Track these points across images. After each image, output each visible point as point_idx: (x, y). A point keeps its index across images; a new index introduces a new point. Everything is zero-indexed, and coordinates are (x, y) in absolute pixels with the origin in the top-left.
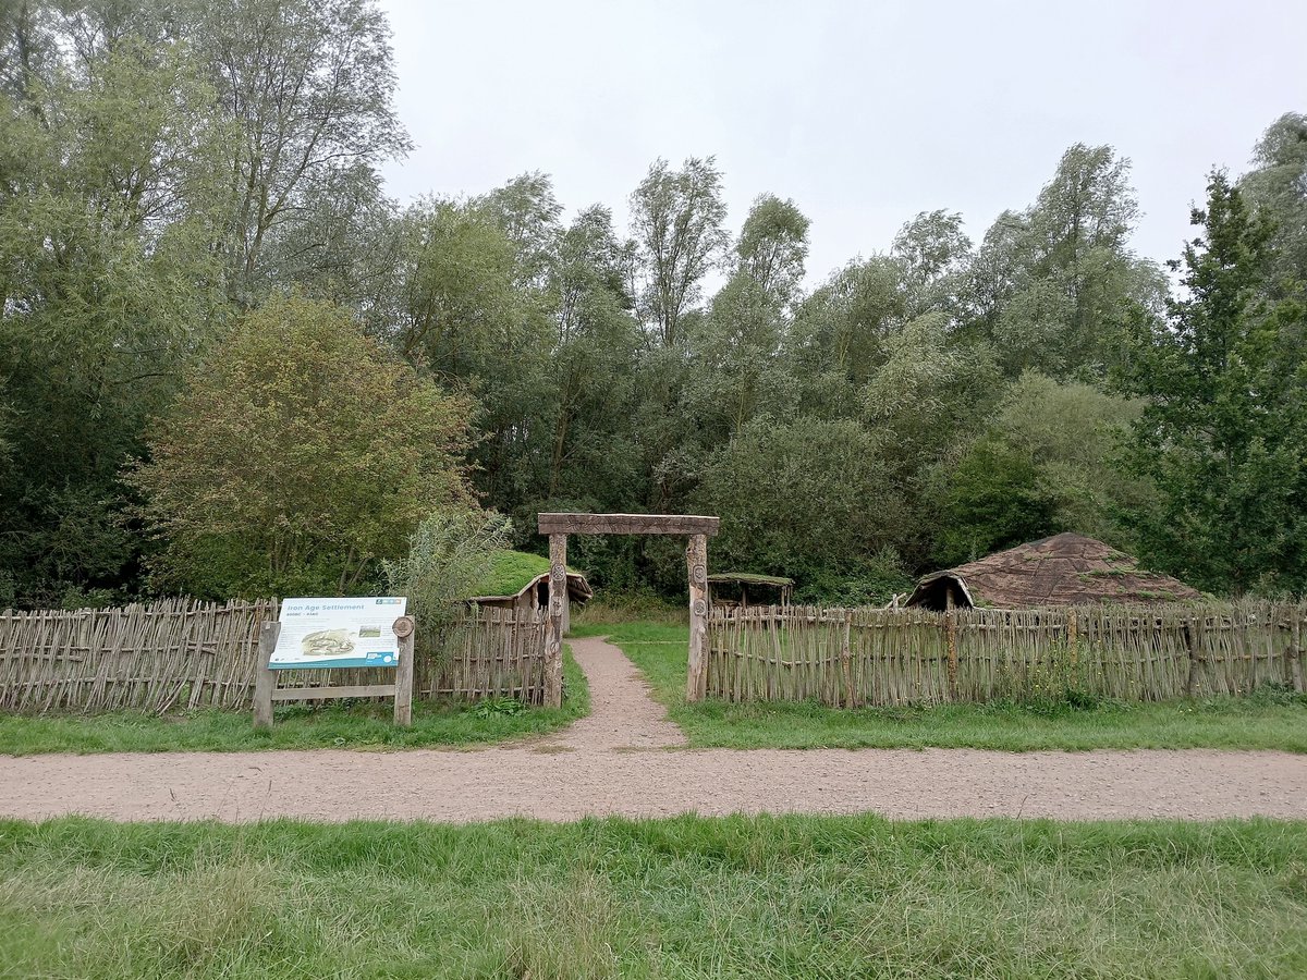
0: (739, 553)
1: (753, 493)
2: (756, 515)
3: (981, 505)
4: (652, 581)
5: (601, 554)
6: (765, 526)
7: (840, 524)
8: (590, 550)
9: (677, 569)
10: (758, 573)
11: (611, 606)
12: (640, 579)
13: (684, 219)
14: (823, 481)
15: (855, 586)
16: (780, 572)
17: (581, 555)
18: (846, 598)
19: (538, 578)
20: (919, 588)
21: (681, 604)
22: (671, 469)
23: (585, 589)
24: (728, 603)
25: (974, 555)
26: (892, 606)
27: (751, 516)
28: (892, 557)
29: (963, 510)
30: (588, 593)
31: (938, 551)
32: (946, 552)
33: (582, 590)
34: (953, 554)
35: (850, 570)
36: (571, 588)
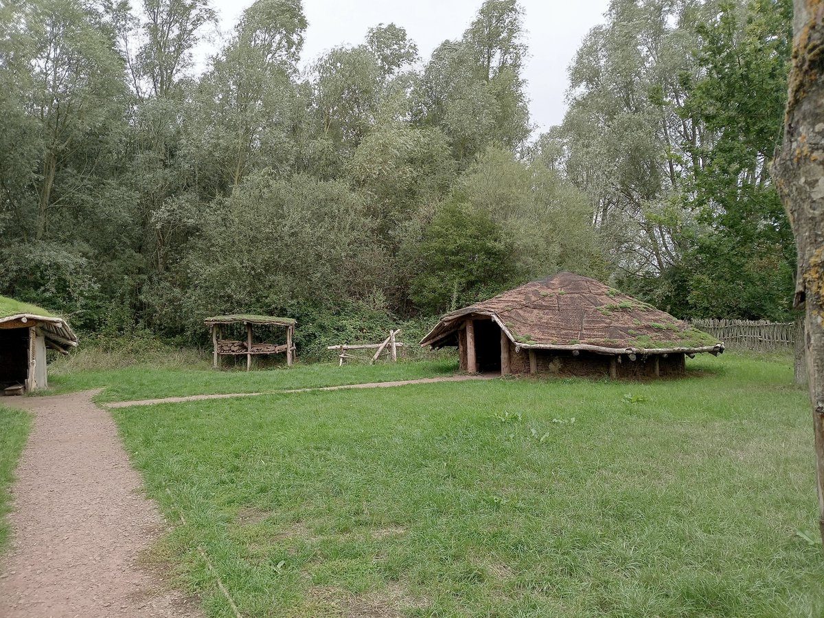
0: (240, 296)
1: (254, 240)
2: (260, 261)
3: (453, 254)
4: (149, 324)
5: (94, 298)
6: (267, 271)
7: (335, 270)
8: (81, 294)
9: (176, 312)
10: (260, 314)
11: (106, 350)
12: (137, 322)
14: (320, 232)
15: (349, 324)
16: (283, 313)
17: (71, 299)
18: (342, 335)
20: (441, 325)
21: (181, 346)
22: (170, 215)
23: (68, 336)
24: (233, 344)
25: (455, 295)
26: (390, 341)
27: (254, 262)
28: (380, 298)
29: (439, 258)
30: (72, 340)
31: (415, 293)
32: (425, 293)
33: (64, 337)
34: (431, 296)
35: (343, 310)
36: (48, 335)
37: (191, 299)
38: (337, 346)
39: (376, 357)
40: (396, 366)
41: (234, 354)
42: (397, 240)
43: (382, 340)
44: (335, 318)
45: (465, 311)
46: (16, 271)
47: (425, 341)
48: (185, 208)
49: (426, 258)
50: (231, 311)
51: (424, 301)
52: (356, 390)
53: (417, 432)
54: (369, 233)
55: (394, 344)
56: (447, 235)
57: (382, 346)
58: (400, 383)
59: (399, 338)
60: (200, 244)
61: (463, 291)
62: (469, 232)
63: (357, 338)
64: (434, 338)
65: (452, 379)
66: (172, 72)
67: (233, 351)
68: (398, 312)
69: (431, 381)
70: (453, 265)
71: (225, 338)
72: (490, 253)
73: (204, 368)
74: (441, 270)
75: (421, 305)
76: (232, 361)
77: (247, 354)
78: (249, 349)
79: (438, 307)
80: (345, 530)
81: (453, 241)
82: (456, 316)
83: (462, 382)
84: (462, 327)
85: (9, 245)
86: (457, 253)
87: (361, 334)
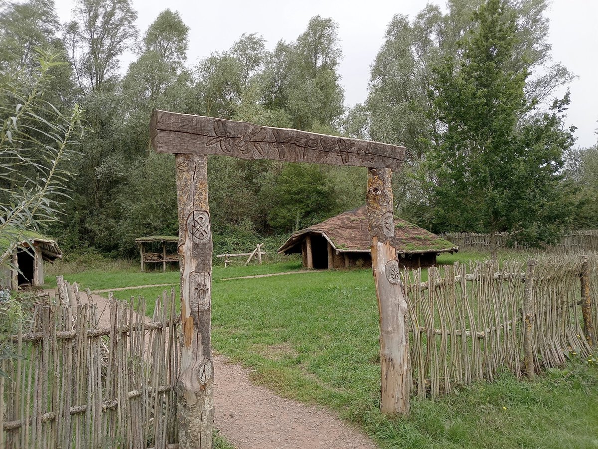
0: (156, 223)
2: (169, 200)
3: (296, 194)
4: (93, 244)
7: (220, 205)
9: (111, 235)
10: (170, 235)
12: (84, 243)
13: (109, 15)
15: (229, 240)
18: (225, 248)
20: (291, 239)
21: (115, 258)
22: (107, 170)
23: (56, 251)
24: (154, 255)
25: (298, 220)
26: (257, 251)
27: (164, 201)
28: (249, 223)
29: (287, 197)
30: (59, 254)
31: (272, 219)
32: (278, 219)
33: (54, 252)
34: (283, 221)
35: (225, 231)
36: (44, 251)
37: (123, 227)
38: (222, 255)
39: (248, 261)
40: (262, 267)
41: (154, 262)
42: (259, 185)
43: (251, 251)
44: (220, 237)
45: (304, 231)
47: (281, 250)
48: (114, 164)
49: (278, 197)
50: (150, 234)
51: (278, 225)
52: (242, 279)
54: (240, 181)
55: (260, 252)
56: (292, 182)
57: (252, 254)
58: (267, 275)
59: (262, 249)
60: (126, 189)
61: (302, 218)
62: (306, 180)
63: (235, 249)
64: (286, 248)
65: (299, 272)
66: (103, 72)
67: (154, 260)
68: (260, 232)
69: (286, 274)
70: (296, 201)
71: (146, 252)
72: (319, 193)
73: (134, 272)
74: (288, 204)
75: (276, 228)
76: (152, 267)
77: (163, 262)
78: (165, 258)
79: (287, 228)
81: (296, 186)
82: (300, 234)
83: (305, 274)
84: (304, 241)
86: (298, 193)
87: (237, 247)
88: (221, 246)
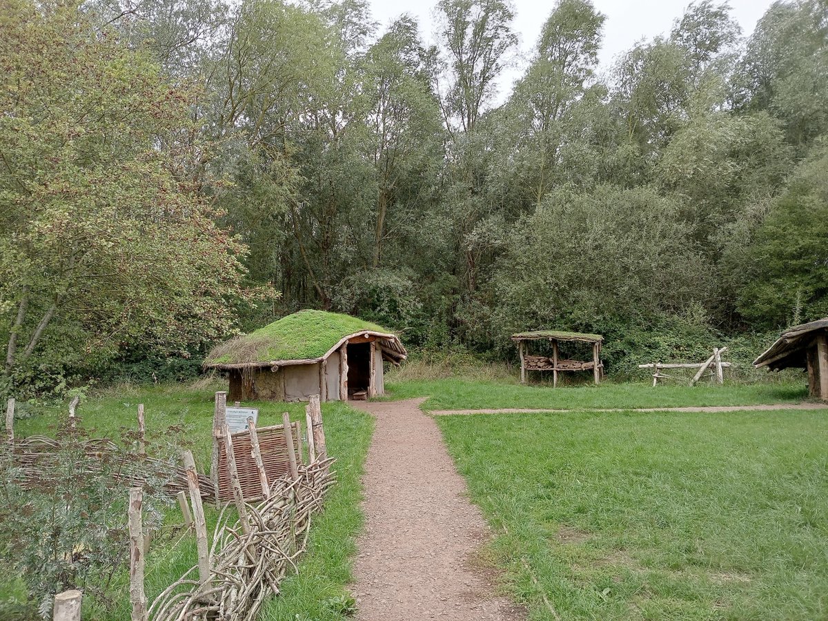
0: (545, 312)
1: (557, 257)
2: (563, 276)
3: (793, 257)
4: (463, 340)
5: (418, 317)
6: (571, 286)
7: (644, 282)
8: (408, 313)
9: (486, 329)
10: (565, 330)
11: (428, 363)
12: (453, 338)
13: (481, 26)
14: (626, 243)
15: (663, 340)
16: (588, 328)
17: (400, 318)
18: (655, 353)
19: (345, 339)
20: (781, 342)
21: (491, 360)
22: (480, 238)
23: (399, 350)
24: (539, 359)
25: (799, 307)
26: (714, 360)
27: (557, 278)
28: (699, 312)
29: (776, 263)
30: (402, 353)
31: (744, 305)
32: (758, 305)
33: (396, 351)
34: (766, 308)
35: (655, 325)
36: (384, 349)
37: (498, 316)
38: (649, 365)
39: (697, 377)
40: (722, 389)
41: (540, 369)
42: (719, 245)
43: (704, 359)
44: (646, 334)
45: (813, 325)
46: (359, 295)
47: (761, 360)
48: (491, 229)
49: (757, 264)
50: (536, 328)
51: (756, 314)
52: (675, 414)
53: (757, 467)
54: (683, 240)
55: (720, 363)
56: (785, 236)
57: (704, 366)
58: (730, 409)
59: (725, 357)
60: (506, 263)
61: (808, 302)
62: (815, 230)
63: (673, 356)
64: (771, 358)
65: (799, 407)
66: (477, 104)
67: (539, 367)
68: (722, 327)
69: (770, 408)
70: (794, 271)
71: (531, 353)
73: (512, 383)
74: (778, 277)
75: (752, 319)
76: (539, 377)
77: (553, 371)
78: (555, 365)
79: (776, 319)
80: (676, 567)
81: (792, 242)
82: (801, 332)
83: (814, 411)
84: (811, 345)
85: (354, 273)
86: (799, 256)
87: (678, 352)
88: (648, 350)
